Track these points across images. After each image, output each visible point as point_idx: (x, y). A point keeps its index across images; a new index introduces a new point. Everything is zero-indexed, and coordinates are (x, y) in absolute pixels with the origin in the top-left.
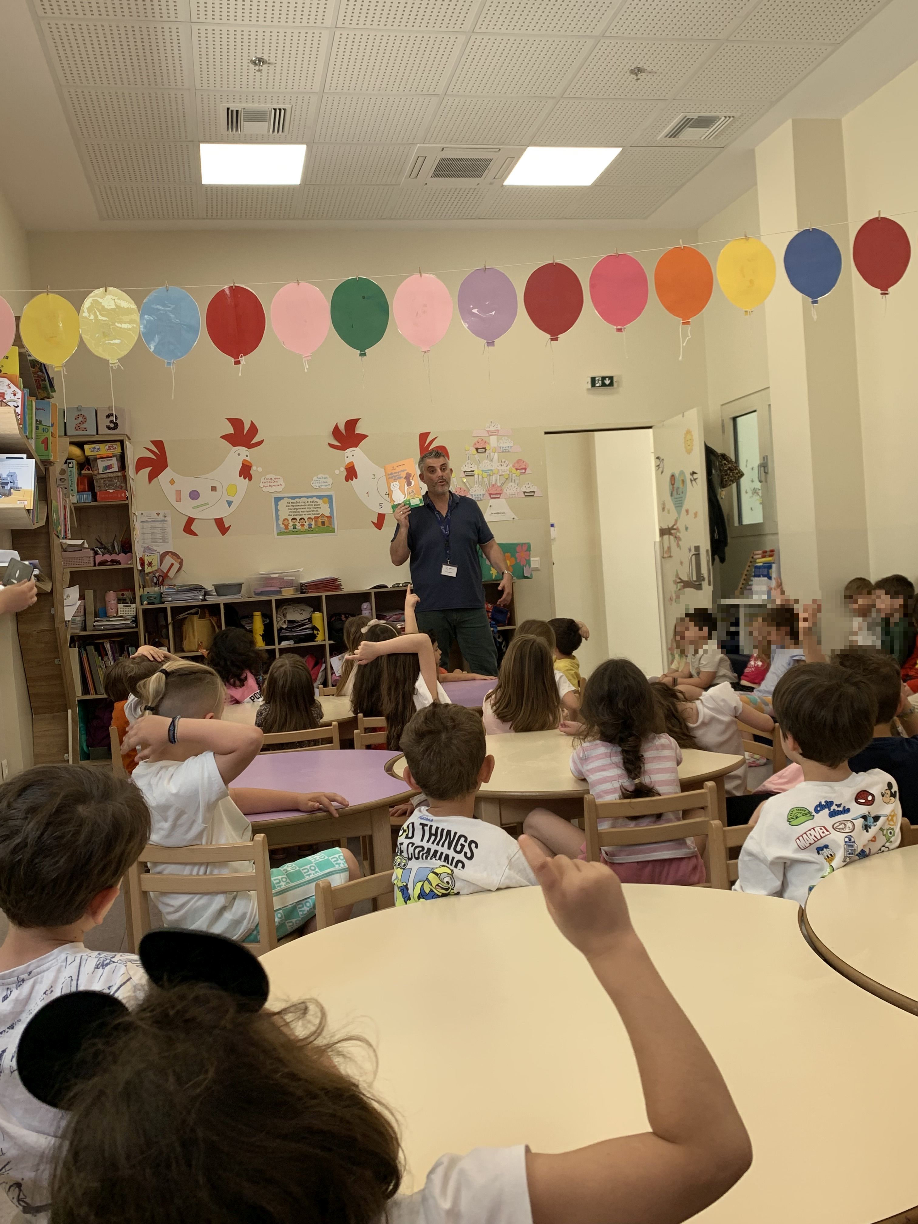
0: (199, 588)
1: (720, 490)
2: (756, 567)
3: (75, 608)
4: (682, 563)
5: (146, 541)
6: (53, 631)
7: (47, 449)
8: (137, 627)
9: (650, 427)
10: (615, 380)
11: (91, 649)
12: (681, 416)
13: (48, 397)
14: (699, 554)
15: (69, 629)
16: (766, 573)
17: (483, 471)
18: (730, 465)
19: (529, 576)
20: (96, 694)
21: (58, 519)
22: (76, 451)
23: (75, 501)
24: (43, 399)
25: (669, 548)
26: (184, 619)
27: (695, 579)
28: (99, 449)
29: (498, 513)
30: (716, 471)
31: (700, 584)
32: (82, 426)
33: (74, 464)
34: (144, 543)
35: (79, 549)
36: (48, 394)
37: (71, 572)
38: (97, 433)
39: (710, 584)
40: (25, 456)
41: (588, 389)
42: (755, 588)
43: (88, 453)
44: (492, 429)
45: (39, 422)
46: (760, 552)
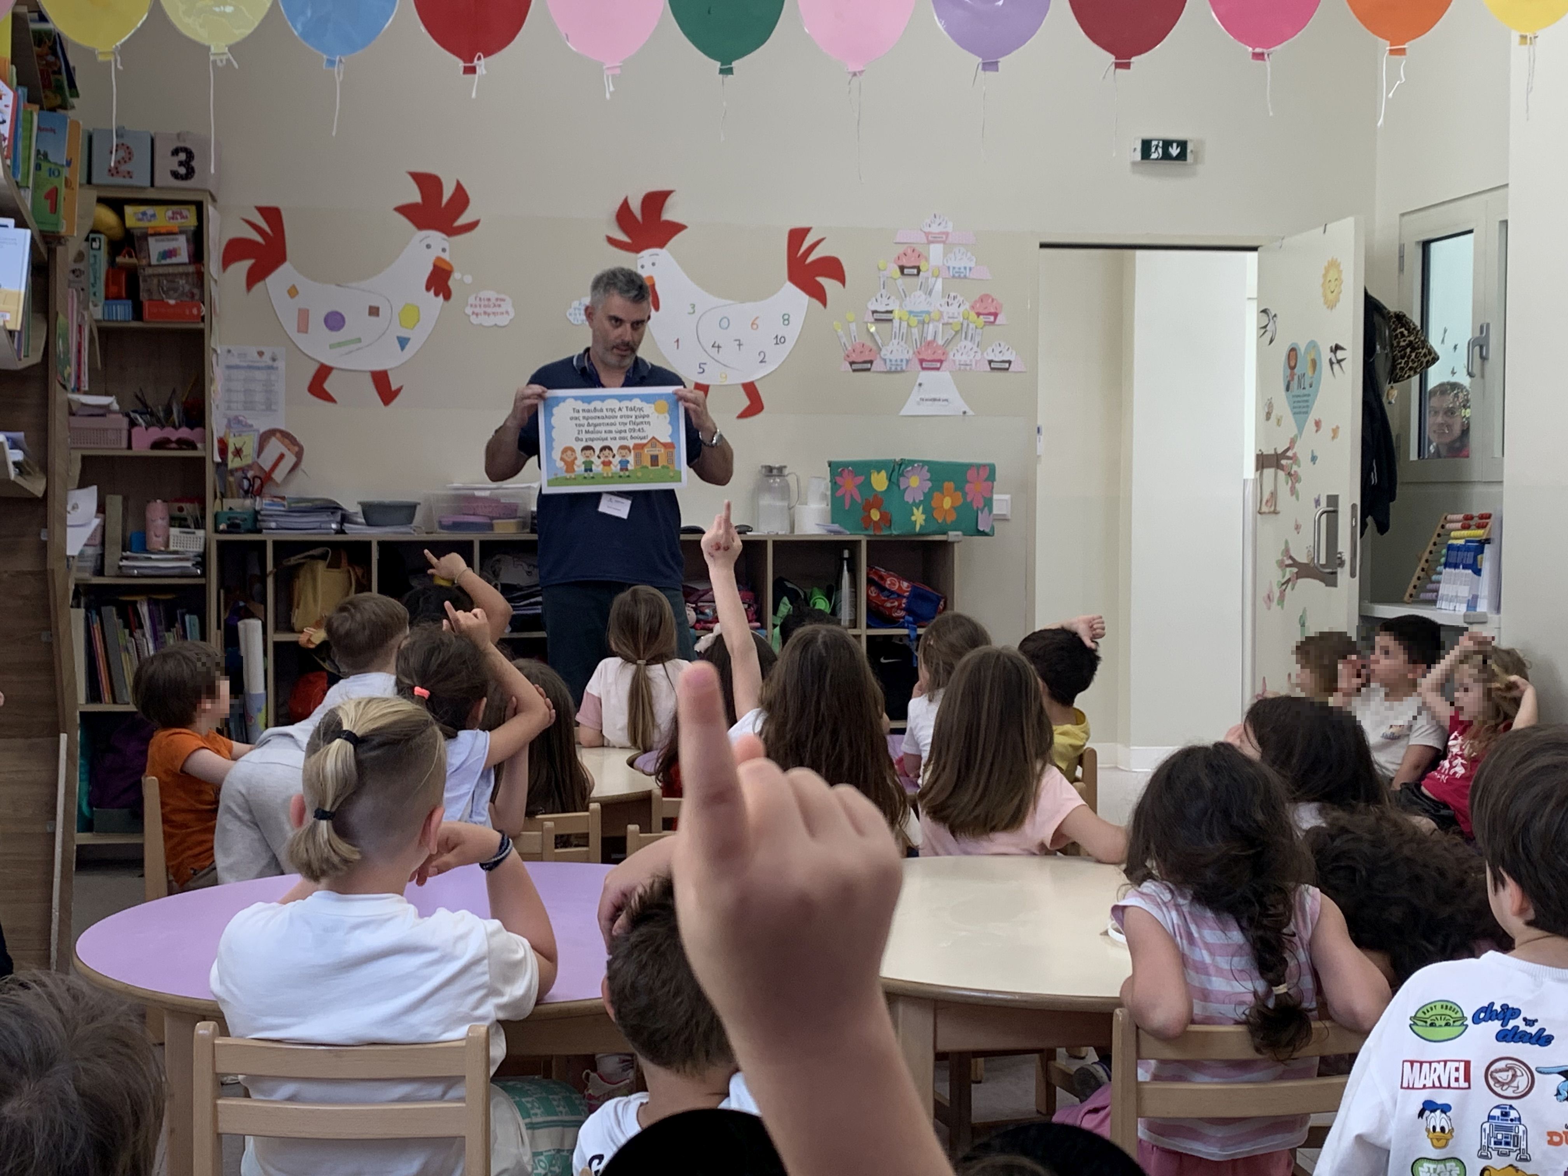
0: (332, 508)
1: (1388, 386)
2: (1450, 548)
3: (87, 532)
4: (1297, 527)
5: (234, 405)
6: (43, 576)
7: (54, 209)
8: (204, 575)
9: (1254, 249)
10: (1190, 147)
11: (110, 612)
12: (1322, 229)
13: (64, 106)
14: (1335, 512)
15: (74, 569)
16: (1470, 561)
17: (910, 312)
18: (1412, 338)
19: (987, 530)
20: (115, 702)
21: (67, 352)
22: (108, 216)
23: (99, 316)
24: (53, 109)
25: (1274, 495)
26: (299, 566)
27: (1323, 561)
28: (154, 216)
29: (935, 400)
30: (1383, 348)
31: (1334, 573)
32: (123, 168)
33: (101, 244)
34: (229, 408)
35: (101, 412)
36: (64, 100)
37: (84, 458)
38: (152, 185)
39: (1353, 575)
40: (11, 222)
41: (1134, 164)
42: (1445, 589)
43: (130, 222)
44: (935, 229)
45: (43, 156)
46: (1460, 517)
